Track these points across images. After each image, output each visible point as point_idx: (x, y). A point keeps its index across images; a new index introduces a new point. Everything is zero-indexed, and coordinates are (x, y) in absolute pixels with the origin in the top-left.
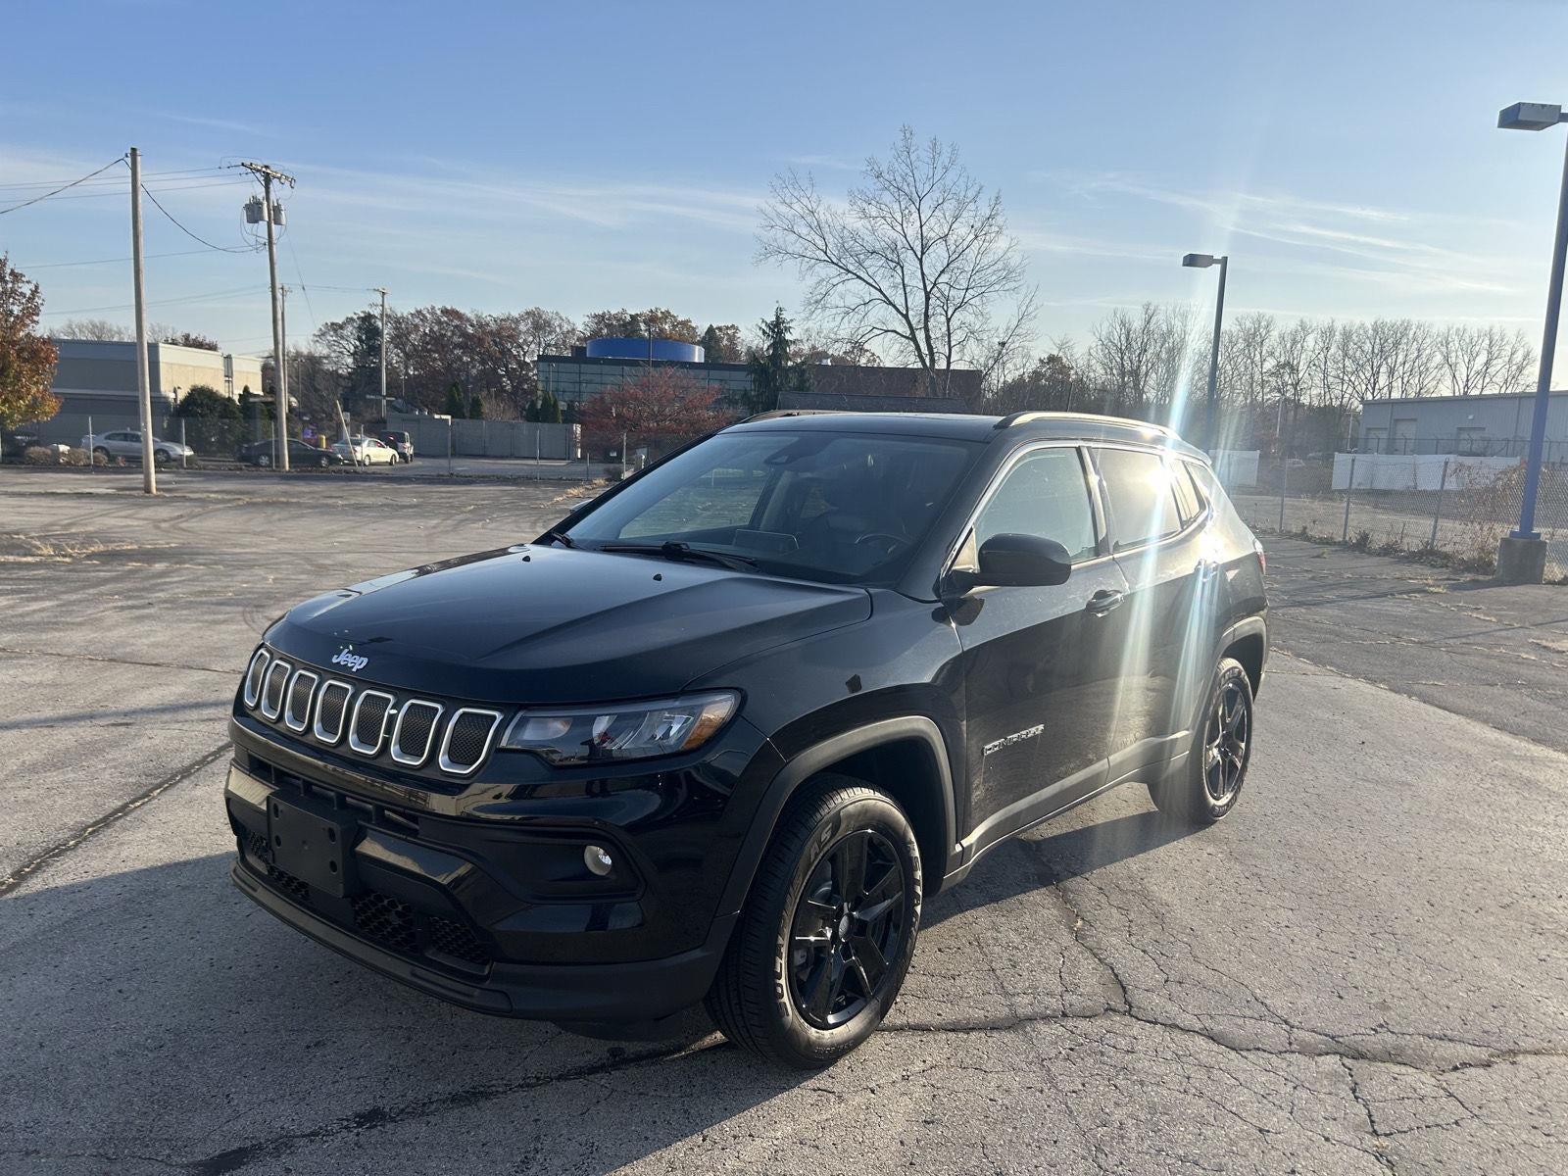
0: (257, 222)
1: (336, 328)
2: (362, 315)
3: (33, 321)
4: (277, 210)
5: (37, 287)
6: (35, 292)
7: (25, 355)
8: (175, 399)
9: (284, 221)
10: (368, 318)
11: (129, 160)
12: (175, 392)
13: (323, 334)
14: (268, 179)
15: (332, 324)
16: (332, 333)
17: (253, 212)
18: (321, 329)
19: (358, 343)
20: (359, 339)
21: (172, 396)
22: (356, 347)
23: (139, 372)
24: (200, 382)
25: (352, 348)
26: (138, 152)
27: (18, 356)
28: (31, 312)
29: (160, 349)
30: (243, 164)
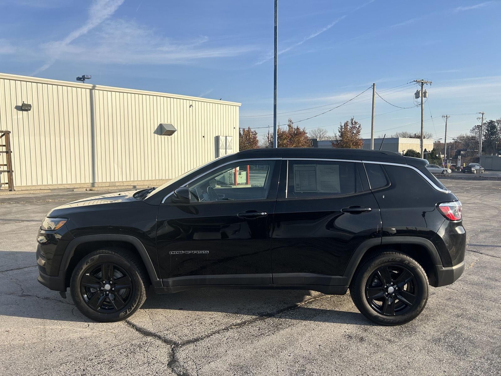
0: (418, 98)
1: (479, 127)
2: (489, 121)
3: (359, 135)
4: (425, 93)
5: (360, 125)
6: (359, 127)
7: (354, 144)
8: (403, 154)
9: (427, 96)
10: (492, 122)
11: (372, 87)
12: (403, 152)
13: (474, 129)
14: (422, 84)
15: (478, 126)
16: (477, 129)
17: (417, 95)
18: (473, 128)
19: (487, 131)
20: (487, 130)
21: (402, 153)
22: (486, 133)
23: (371, 147)
24: (410, 148)
25: (485, 133)
26: (375, 84)
27: (353, 144)
28: (358, 132)
29: (399, 139)
30: (414, 81)
